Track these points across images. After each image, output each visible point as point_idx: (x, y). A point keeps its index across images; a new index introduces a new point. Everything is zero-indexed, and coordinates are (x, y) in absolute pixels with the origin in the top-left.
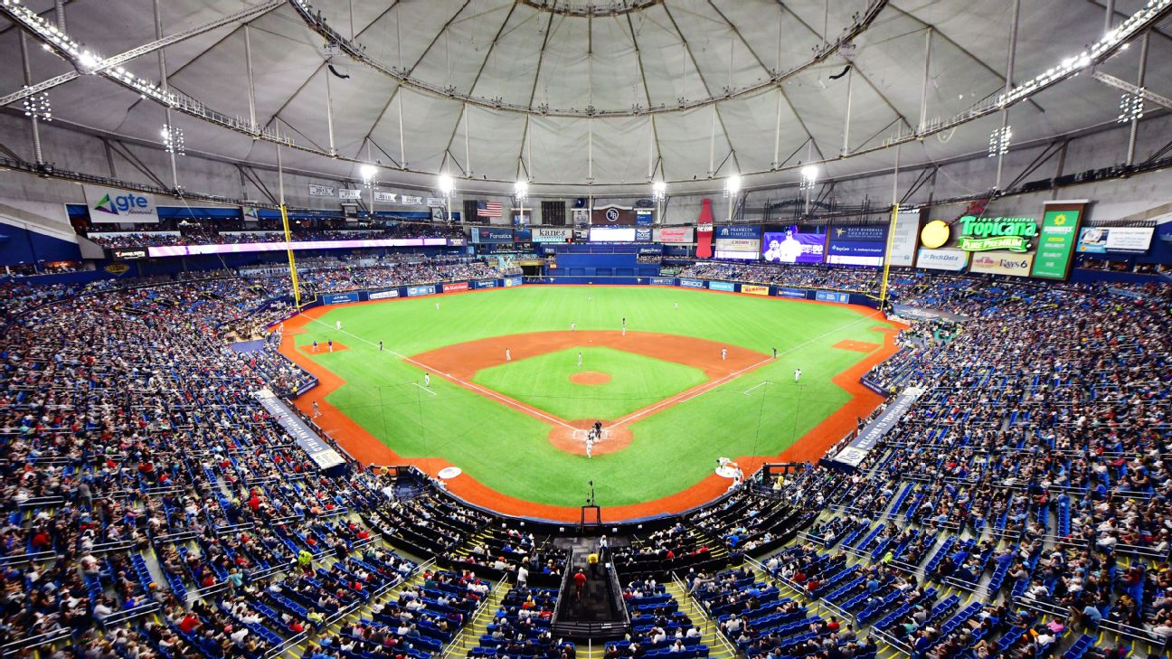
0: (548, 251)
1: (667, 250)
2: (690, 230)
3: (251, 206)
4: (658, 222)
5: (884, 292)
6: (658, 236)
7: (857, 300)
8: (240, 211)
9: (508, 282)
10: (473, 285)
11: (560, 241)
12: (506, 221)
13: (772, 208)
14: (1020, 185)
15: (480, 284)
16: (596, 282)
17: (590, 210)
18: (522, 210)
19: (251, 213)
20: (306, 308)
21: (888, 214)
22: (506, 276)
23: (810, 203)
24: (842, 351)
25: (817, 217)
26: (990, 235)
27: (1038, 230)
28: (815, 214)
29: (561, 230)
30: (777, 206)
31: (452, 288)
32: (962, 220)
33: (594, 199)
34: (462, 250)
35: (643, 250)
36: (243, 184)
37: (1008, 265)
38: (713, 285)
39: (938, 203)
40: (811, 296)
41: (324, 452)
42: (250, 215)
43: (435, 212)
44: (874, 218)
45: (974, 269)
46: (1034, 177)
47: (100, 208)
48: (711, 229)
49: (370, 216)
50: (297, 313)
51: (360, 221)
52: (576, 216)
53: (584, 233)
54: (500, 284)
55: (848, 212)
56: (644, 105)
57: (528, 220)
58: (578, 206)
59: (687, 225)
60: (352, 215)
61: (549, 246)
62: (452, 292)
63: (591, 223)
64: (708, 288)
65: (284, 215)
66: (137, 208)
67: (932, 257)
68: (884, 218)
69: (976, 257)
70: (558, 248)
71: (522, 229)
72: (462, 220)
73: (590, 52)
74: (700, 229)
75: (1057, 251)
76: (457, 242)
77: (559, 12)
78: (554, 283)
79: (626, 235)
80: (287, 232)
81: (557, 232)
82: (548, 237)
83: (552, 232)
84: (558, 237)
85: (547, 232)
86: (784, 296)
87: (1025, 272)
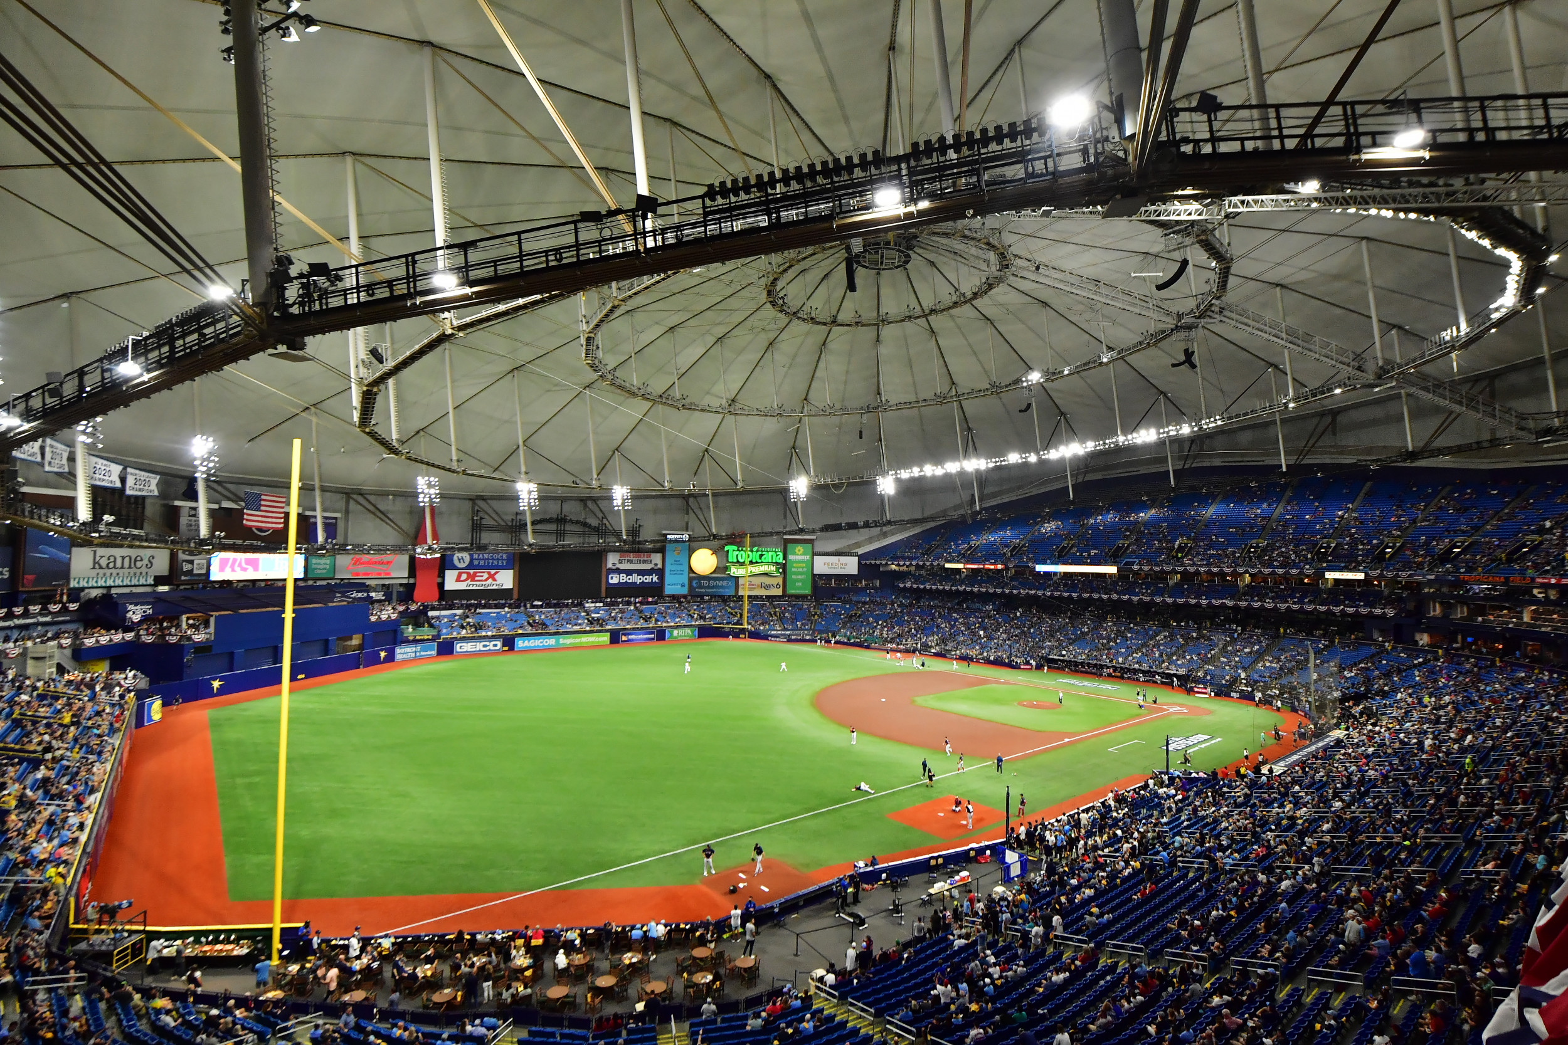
2: (403, 558)
6: (344, 567)
11: (142, 580)
13: (520, 526)
26: (751, 562)
29: (146, 556)
38: (520, 643)
40: (661, 636)
52: (182, 520)
64: (514, 649)
75: (801, 574)
81: (136, 561)
82: (114, 571)
83: (123, 558)
84: (138, 571)
85: (112, 559)
86: (629, 640)
87: (779, 592)
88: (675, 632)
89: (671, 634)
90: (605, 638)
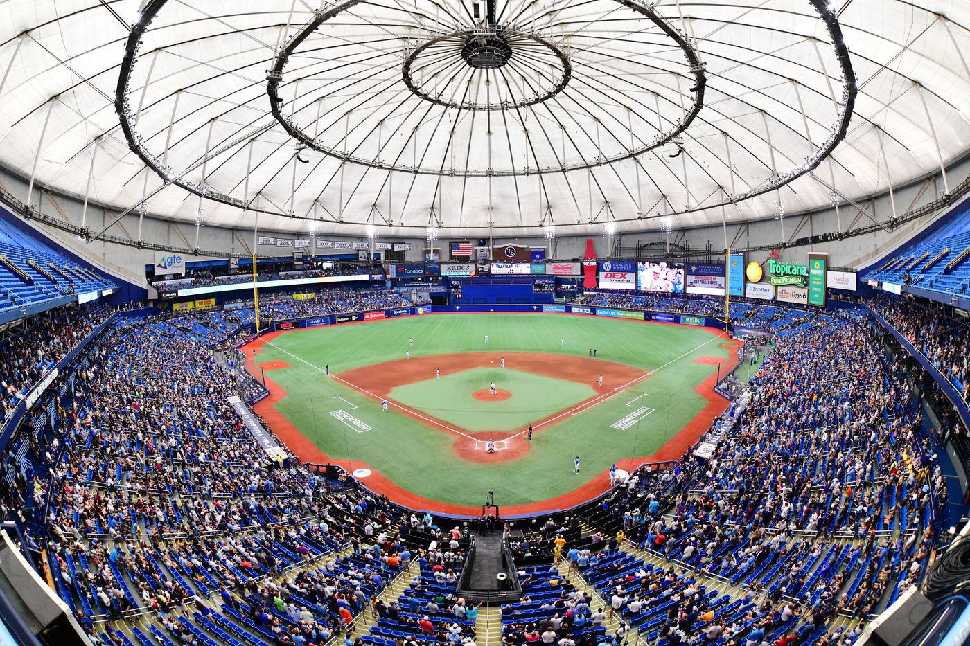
0: (454, 283)
1: (558, 281)
2: (578, 265)
3: (235, 257)
4: (550, 257)
5: (727, 316)
6: (550, 269)
7: (711, 323)
8: (228, 261)
9: (420, 310)
10: (389, 314)
11: (465, 274)
12: (419, 259)
13: (642, 248)
14: (795, 240)
15: (395, 313)
16: (497, 309)
17: (491, 248)
18: (432, 249)
19: (235, 263)
20: (263, 333)
21: (724, 256)
22: (417, 305)
23: (670, 244)
24: (702, 365)
25: (676, 256)
26: (785, 274)
27: (808, 272)
28: (674, 253)
29: (466, 266)
30: (645, 246)
31: (372, 316)
32: (768, 262)
33: (494, 239)
34: (381, 283)
35: (537, 282)
36: (233, 242)
37: (797, 296)
38: (599, 312)
39: (753, 250)
40: (677, 320)
41: (274, 448)
42: (234, 264)
43: (361, 253)
44: (715, 258)
45: (779, 299)
46: (801, 236)
47: (159, 266)
48: (595, 264)
49: (312, 259)
50: (257, 337)
51: (304, 264)
52: (478, 253)
53: (486, 268)
54: (412, 312)
55: (698, 253)
56: (533, 166)
57: (437, 257)
58: (480, 245)
59: (575, 260)
60: (299, 259)
61: (455, 278)
62: (371, 319)
63: (491, 259)
64: (595, 314)
65: (254, 262)
66: (176, 264)
67: (755, 289)
68: (722, 258)
69: (780, 289)
70: (463, 280)
71: (432, 266)
72: (383, 259)
73: (489, 132)
74: (586, 264)
75: (818, 287)
76: (378, 277)
77: (465, 108)
78: (460, 311)
79: (523, 269)
80: (255, 275)
82: (455, 271)
83: (457, 267)
84: (463, 271)
85: (454, 267)
86: (656, 320)
87: (804, 301)
88: (687, 319)
89: (684, 320)
90: (642, 316)
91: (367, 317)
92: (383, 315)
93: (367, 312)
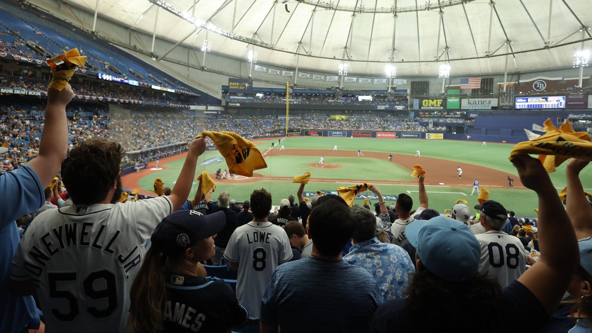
10: (400, 135)
11: (486, 108)
22: (429, 132)
29: (487, 100)
61: (475, 112)
70: (481, 113)
78: (470, 140)
81: (483, 102)
82: (476, 105)
83: (479, 101)
84: (485, 105)
85: (475, 102)
91: (379, 135)
92: (394, 135)
93: (379, 131)
